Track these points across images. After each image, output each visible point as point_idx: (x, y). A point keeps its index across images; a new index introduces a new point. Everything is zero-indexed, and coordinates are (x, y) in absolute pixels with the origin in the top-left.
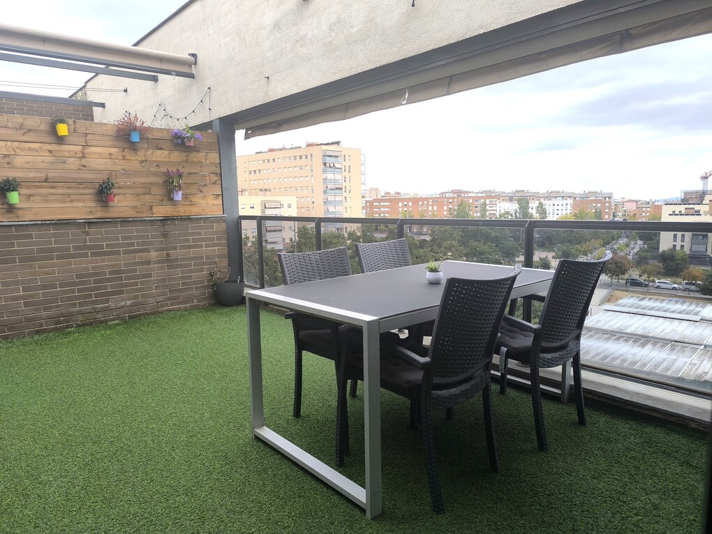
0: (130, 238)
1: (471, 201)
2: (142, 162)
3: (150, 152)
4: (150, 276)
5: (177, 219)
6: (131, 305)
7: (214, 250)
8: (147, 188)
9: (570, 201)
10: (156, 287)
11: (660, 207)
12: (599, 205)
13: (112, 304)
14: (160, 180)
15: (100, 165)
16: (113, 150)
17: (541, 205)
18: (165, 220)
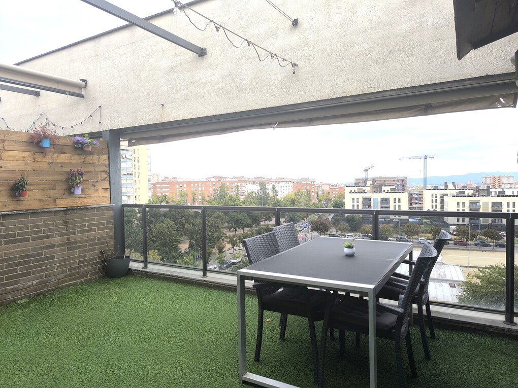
0: (37, 226)
1: (228, 184)
2: (49, 163)
3: (55, 155)
4: (53, 257)
5: (76, 209)
6: (37, 284)
7: (104, 233)
8: (53, 185)
9: (291, 184)
10: (58, 267)
11: (343, 189)
12: (308, 187)
13: (20, 285)
14: (63, 178)
15: (14, 166)
16: (26, 154)
17: (274, 187)
18: (67, 211)
